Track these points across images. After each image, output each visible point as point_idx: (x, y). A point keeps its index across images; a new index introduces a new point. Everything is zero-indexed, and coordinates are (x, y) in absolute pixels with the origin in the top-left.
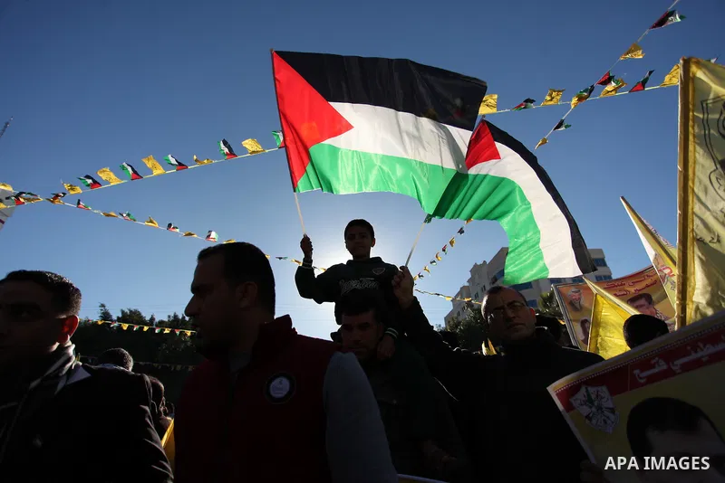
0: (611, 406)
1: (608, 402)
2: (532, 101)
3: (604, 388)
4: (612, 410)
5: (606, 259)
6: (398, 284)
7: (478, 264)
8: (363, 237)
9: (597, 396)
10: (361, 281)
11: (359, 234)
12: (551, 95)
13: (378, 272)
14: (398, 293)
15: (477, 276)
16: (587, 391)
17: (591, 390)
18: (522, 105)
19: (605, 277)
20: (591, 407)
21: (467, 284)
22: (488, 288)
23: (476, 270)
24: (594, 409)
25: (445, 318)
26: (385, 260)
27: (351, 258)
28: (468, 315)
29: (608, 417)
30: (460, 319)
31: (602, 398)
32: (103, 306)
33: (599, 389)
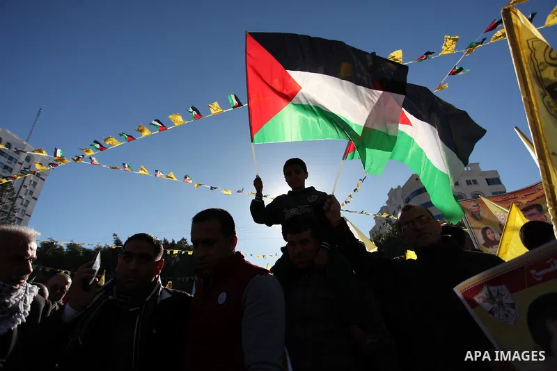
0: (512, 301)
1: (508, 299)
2: (431, 53)
3: (504, 287)
4: (513, 306)
5: (501, 179)
6: (329, 209)
7: (394, 188)
8: (298, 173)
9: (498, 294)
10: (299, 209)
11: (295, 170)
12: (446, 45)
13: (312, 199)
14: (329, 215)
15: (393, 199)
16: (489, 290)
17: (492, 288)
18: (423, 57)
19: (500, 193)
20: (493, 304)
21: (386, 205)
22: (403, 206)
23: (392, 193)
24: (496, 305)
25: (370, 232)
26: (318, 189)
27: (291, 189)
28: (388, 228)
29: (509, 312)
30: (382, 232)
31: (502, 295)
32: (115, 235)
33: (500, 287)
